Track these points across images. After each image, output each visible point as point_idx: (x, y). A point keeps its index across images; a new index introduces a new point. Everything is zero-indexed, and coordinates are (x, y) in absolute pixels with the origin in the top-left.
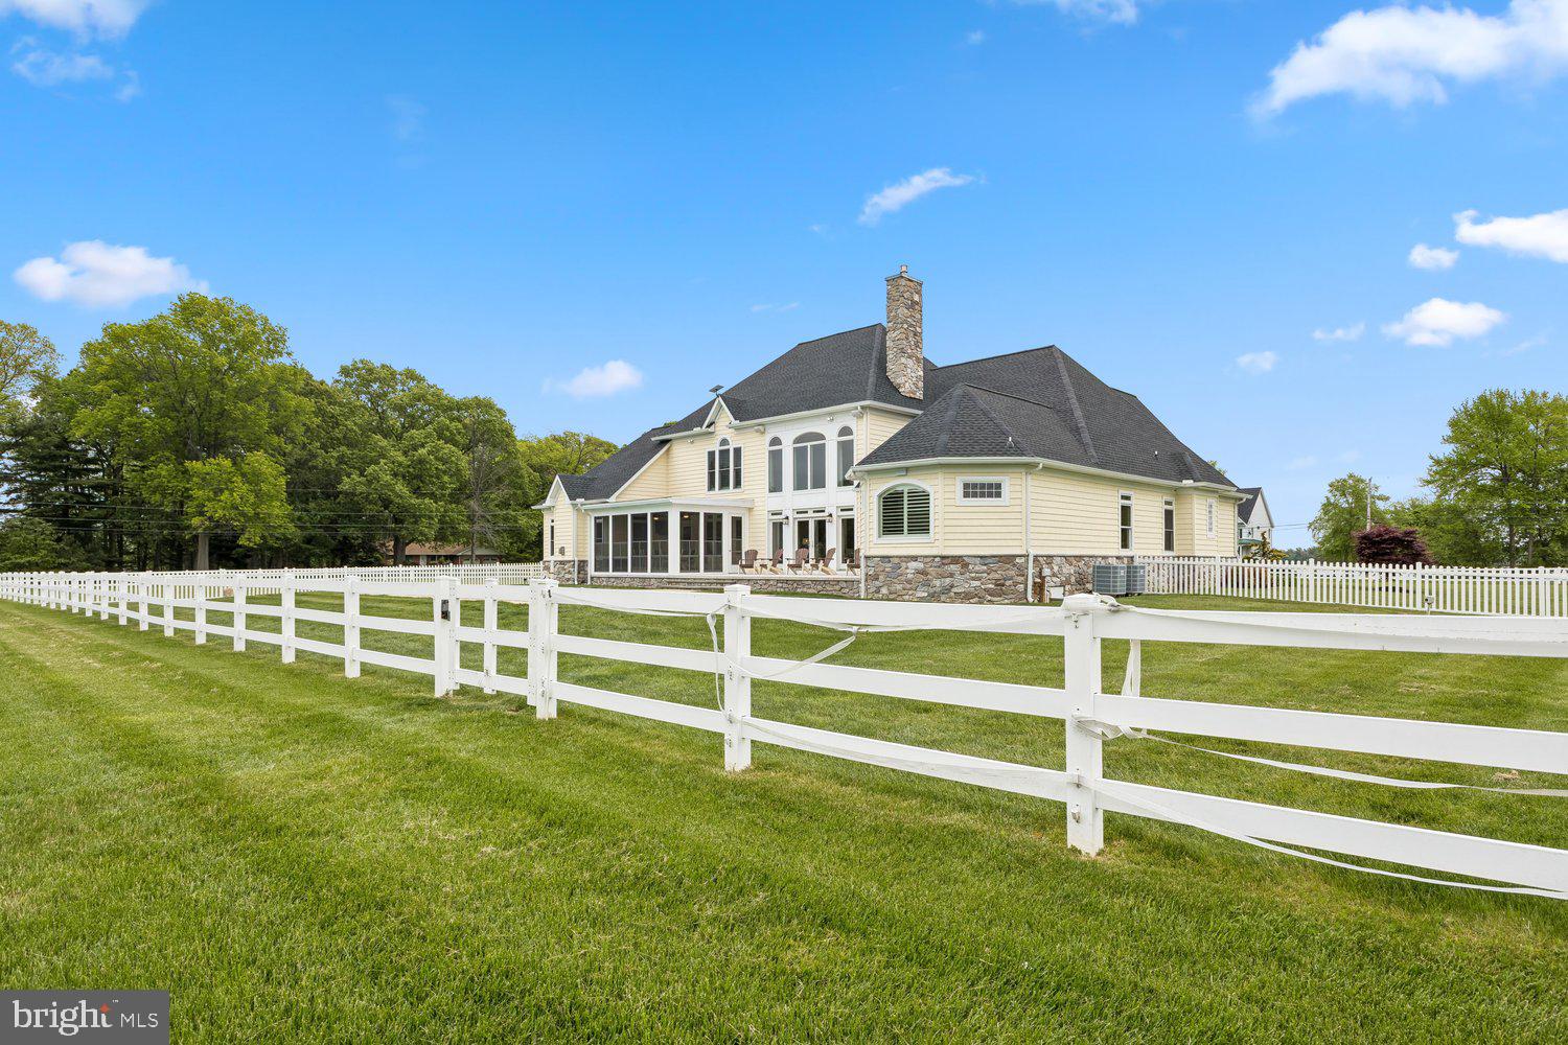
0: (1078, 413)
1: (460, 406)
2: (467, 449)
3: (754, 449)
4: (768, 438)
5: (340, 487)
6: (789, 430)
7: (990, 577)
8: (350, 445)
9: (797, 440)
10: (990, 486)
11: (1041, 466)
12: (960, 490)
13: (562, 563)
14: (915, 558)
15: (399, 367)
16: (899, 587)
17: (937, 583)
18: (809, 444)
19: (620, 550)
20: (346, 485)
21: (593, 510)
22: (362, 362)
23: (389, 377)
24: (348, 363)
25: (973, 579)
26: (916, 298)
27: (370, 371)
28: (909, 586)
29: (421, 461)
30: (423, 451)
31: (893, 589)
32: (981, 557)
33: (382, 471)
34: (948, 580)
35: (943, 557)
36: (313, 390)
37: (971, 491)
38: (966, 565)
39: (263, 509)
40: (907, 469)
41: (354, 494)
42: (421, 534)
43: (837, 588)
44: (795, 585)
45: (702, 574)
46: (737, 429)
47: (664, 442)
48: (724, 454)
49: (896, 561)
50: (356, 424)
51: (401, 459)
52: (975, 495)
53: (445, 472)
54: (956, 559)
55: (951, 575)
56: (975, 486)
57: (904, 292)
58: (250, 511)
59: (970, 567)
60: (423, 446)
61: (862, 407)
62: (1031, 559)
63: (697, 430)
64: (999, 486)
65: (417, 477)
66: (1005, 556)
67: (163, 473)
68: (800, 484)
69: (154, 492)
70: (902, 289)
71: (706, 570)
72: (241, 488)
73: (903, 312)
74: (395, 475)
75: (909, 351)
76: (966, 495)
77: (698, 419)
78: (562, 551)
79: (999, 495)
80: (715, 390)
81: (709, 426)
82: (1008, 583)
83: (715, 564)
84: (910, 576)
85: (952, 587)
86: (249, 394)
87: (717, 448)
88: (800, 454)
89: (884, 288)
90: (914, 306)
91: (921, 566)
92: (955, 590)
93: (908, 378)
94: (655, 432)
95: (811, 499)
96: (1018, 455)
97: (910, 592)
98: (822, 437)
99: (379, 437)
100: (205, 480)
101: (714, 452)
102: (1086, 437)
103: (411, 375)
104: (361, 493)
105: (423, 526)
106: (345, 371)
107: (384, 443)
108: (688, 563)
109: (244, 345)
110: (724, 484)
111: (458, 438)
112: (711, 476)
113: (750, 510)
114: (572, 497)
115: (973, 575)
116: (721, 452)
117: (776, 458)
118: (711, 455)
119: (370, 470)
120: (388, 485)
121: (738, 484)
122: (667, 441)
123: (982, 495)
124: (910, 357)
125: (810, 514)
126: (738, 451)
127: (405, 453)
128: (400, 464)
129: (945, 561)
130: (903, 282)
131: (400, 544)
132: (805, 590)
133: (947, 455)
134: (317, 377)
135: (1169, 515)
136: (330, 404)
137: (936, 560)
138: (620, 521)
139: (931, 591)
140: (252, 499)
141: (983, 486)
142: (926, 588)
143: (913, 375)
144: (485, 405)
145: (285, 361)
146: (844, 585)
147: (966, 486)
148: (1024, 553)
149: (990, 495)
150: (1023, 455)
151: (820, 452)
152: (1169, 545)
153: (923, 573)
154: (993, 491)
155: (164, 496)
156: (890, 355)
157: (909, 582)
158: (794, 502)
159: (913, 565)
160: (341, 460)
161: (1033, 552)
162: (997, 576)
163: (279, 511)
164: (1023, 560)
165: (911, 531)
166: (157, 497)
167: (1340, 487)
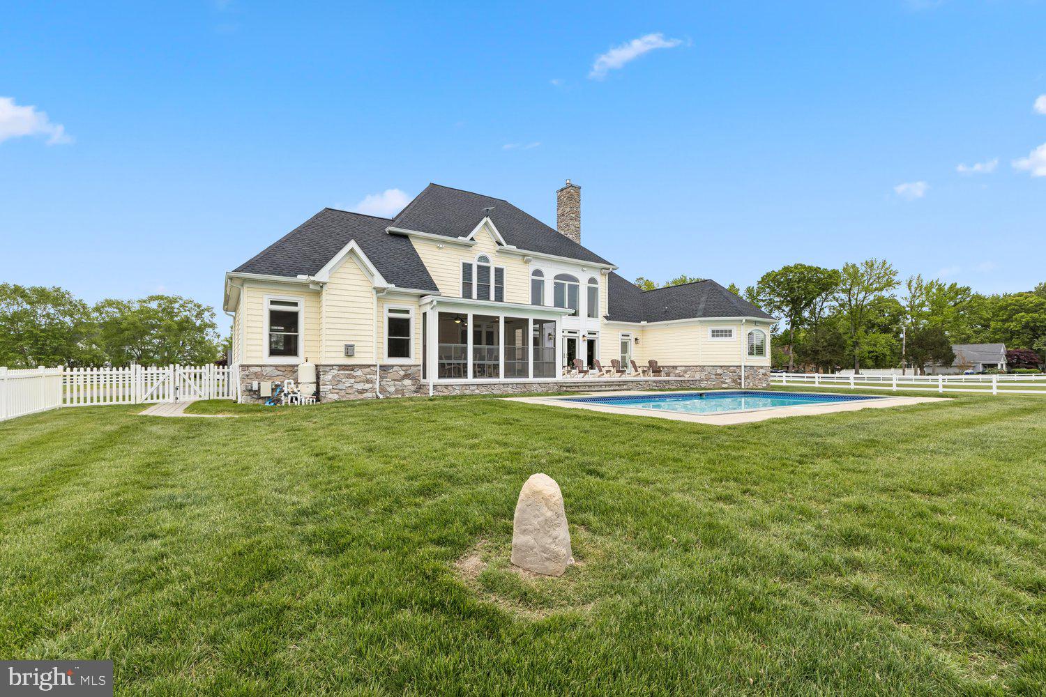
3: (517, 273)
4: (532, 268)
6: (551, 269)
9: (556, 278)
13: (347, 367)
18: (567, 283)
28: (760, 381)
47: (399, 236)
48: (484, 271)
49: (756, 368)
61: (611, 270)
63: (461, 239)
78: (348, 350)
81: (471, 240)
87: (475, 262)
88: (558, 289)
98: (578, 281)
101: (470, 265)
110: (482, 296)
116: (479, 267)
118: (467, 268)
121: (499, 300)
122: (404, 236)
126: (499, 272)
151: (574, 290)
153: (765, 374)
159: (761, 370)
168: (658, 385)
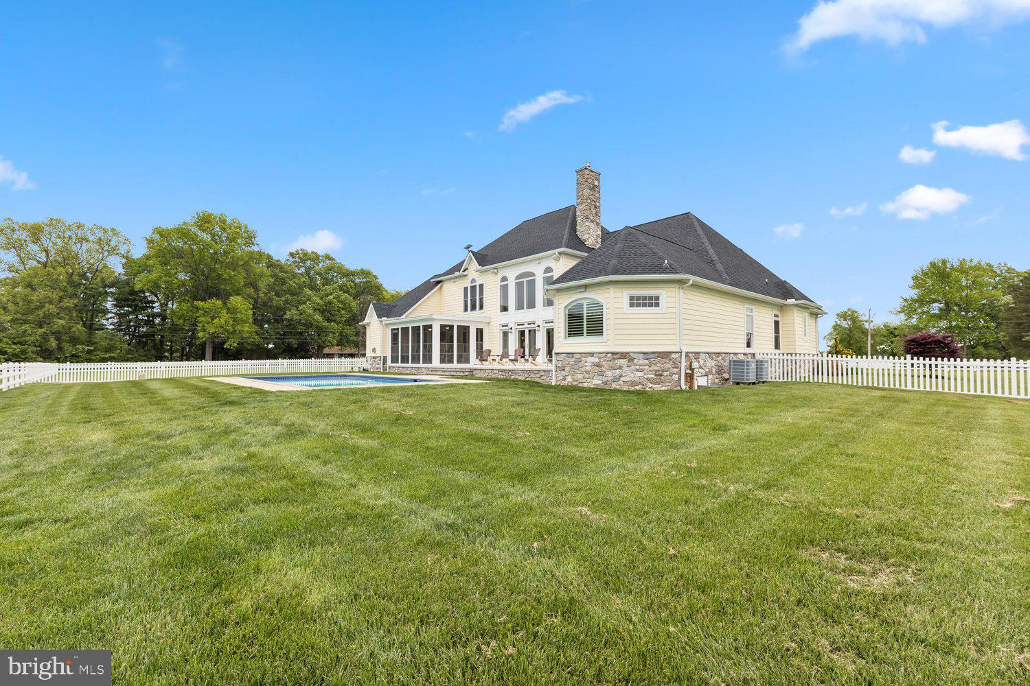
0: (711, 252)
1: (353, 274)
2: (356, 297)
3: (491, 284)
4: (500, 276)
5: (285, 317)
6: (512, 271)
7: (651, 369)
8: (293, 294)
9: (518, 278)
10: (651, 298)
11: (691, 282)
12: (627, 301)
13: (374, 358)
14: (592, 354)
15: (321, 253)
16: (580, 376)
17: (609, 373)
18: (525, 280)
19: (405, 349)
20: (288, 315)
21: (391, 324)
22: (301, 250)
23: (316, 258)
24: (293, 251)
25: (638, 370)
26: (596, 183)
27: (305, 255)
28: (587, 376)
29: (330, 303)
30: (331, 297)
31: (575, 378)
32: (644, 353)
33: (307, 308)
34: (618, 372)
35: (614, 354)
36: (271, 264)
37: (635, 302)
38: (631, 360)
39: (238, 328)
40: (586, 287)
41: (292, 320)
42: (329, 341)
43: (538, 375)
44: (510, 373)
45: (455, 365)
46: (481, 272)
47: (438, 282)
48: (473, 288)
49: (578, 356)
50: (295, 282)
51: (319, 301)
52: (638, 305)
53: (343, 309)
54: (624, 355)
55: (620, 367)
56: (638, 298)
57: (589, 180)
58: (231, 329)
59: (635, 361)
60: (331, 294)
61: (560, 253)
62: (684, 355)
63: (457, 273)
64: (657, 298)
65: (327, 311)
66: (663, 352)
67: (184, 308)
68: (520, 306)
69: (180, 319)
70: (586, 176)
71: (459, 362)
72: (225, 316)
73: (587, 192)
74: (315, 310)
75: (592, 218)
76: (632, 305)
77: (457, 268)
78: (374, 350)
79: (657, 305)
80: (468, 247)
81: (464, 271)
82: (665, 374)
83: (464, 358)
84: (588, 368)
85: (621, 377)
86: (233, 266)
87: (469, 285)
88: (519, 286)
89: (575, 176)
90: (594, 188)
91: (595, 360)
92: (622, 379)
93: (590, 236)
94: (435, 277)
95: (526, 316)
96: (672, 273)
97: (588, 380)
98: (533, 275)
99: (308, 290)
100: (206, 313)
101: (467, 287)
102: (719, 266)
103: (328, 257)
104: (296, 320)
105: (330, 338)
106: (292, 255)
107: (310, 292)
108: (446, 357)
109: (232, 239)
110: (473, 308)
111: (351, 290)
112: (466, 302)
113: (489, 323)
114: (379, 316)
115: (638, 367)
116: (471, 287)
117: (504, 289)
118: (466, 289)
119: (301, 307)
120: (310, 315)
121: (481, 307)
122: (441, 281)
123: (644, 305)
124: (592, 222)
125: (526, 325)
126: (481, 286)
127: (322, 299)
128: (318, 304)
129: (615, 356)
130: (587, 172)
131: (320, 348)
132: (517, 377)
133: (616, 273)
134: (275, 258)
135: (777, 323)
136: (281, 272)
137: (609, 355)
138: (405, 330)
139: (605, 379)
140: (231, 322)
141: (644, 298)
142: (600, 377)
143: (594, 233)
144: (366, 273)
145: (255, 248)
146: (543, 374)
147: (632, 298)
148: (678, 350)
149: (651, 305)
150: (676, 273)
151: (532, 284)
152: (777, 346)
153: (598, 365)
154: (654, 302)
155: (185, 320)
156: (579, 220)
157: (587, 372)
158: (515, 317)
159: (591, 359)
160: (287, 302)
161: (685, 350)
162: (656, 368)
163: (248, 329)
164: (677, 355)
165: (589, 334)
166: (181, 321)
167: (843, 316)
168: (504, 373)
